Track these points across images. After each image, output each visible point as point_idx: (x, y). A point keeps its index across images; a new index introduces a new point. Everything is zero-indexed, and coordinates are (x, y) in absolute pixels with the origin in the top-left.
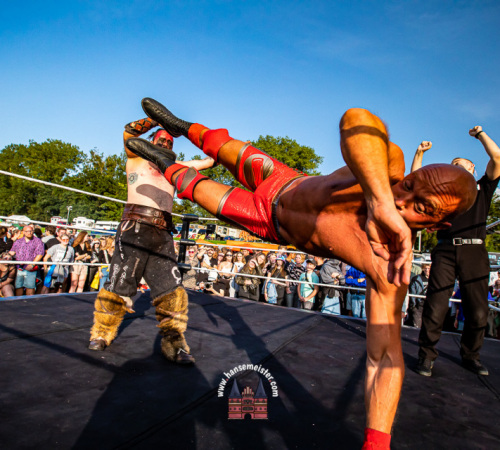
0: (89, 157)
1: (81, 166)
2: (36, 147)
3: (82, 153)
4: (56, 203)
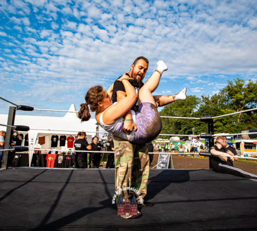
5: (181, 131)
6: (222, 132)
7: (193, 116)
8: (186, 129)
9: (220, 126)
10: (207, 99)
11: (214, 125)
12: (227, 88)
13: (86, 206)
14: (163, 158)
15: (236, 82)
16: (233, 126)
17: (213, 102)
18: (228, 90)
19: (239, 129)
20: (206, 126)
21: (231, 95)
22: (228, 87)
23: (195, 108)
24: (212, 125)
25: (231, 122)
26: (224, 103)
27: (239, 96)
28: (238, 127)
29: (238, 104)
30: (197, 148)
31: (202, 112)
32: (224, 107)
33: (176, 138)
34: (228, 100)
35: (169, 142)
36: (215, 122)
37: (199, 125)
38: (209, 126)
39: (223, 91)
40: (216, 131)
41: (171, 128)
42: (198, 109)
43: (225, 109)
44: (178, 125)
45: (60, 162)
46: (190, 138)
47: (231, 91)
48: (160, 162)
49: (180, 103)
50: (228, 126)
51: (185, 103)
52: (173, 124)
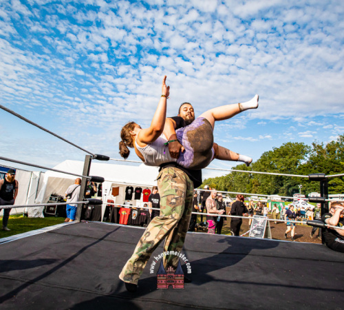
0: (313, 148)
1: (308, 155)
2: (277, 151)
3: (307, 146)
4: (295, 185)
5: (283, 188)
8: (289, 186)
9: (340, 184)
10: (319, 147)
11: (330, 182)
14: (258, 222)
17: (329, 151)
20: (318, 183)
23: (303, 158)
30: (304, 212)
31: (313, 164)
33: (277, 197)
35: (266, 200)
39: (343, 138)
40: (333, 190)
41: (270, 183)
42: (308, 160)
44: (279, 180)
45: (134, 218)
46: (295, 198)
48: (254, 227)
49: (282, 152)
51: (290, 153)
52: (272, 178)
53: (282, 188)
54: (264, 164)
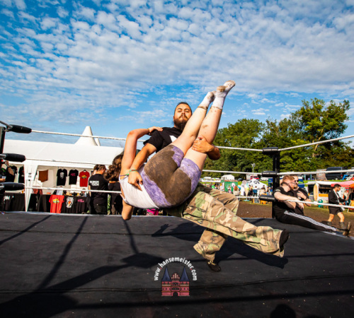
0: (267, 125)
1: (262, 133)
2: (232, 127)
3: (261, 123)
4: (249, 163)
5: (237, 167)
6: (291, 171)
7: (253, 148)
8: (243, 165)
9: (289, 162)
10: (273, 125)
11: (281, 160)
12: (301, 111)
13: (104, 264)
15: (314, 104)
16: (305, 162)
17: (281, 129)
18: (303, 114)
19: (314, 167)
20: (271, 161)
21: (305, 121)
22: (303, 109)
23: (257, 136)
24: (278, 160)
25: (303, 158)
26: (296, 131)
27: (316, 122)
28: (312, 165)
29: (314, 133)
30: (256, 191)
31: (266, 142)
32: (295, 137)
33: (230, 177)
34: (301, 128)
35: (219, 181)
36: (283, 157)
37: (261, 160)
38: (274, 162)
39: (295, 115)
40: (283, 168)
41: (223, 163)
42: (261, 138)
43: (296, 140)
44: (233, 159)
45: (69, 206)
46: (248, 177)
47: (306, 116)
49: (237, 130)
50: (299, 162)
51: (244, 130)
52: (226, 158)
53: (235, 168)
54: (218, 142)
